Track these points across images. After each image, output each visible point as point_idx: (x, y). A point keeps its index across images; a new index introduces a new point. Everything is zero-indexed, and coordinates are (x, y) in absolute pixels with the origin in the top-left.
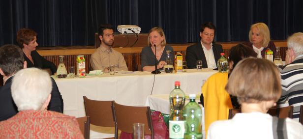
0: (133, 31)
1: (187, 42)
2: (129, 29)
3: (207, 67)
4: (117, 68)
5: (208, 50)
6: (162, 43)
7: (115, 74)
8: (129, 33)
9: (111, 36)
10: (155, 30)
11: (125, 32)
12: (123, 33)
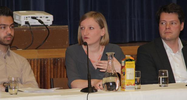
0: (40, 21)
1: (128, 41)
2: (34, 18)
3: (175, 82)
4: (20, 84)
5: (175, 52)
6: (103, 41)
7: (19, 93)
8: (33, 24)
9: (8, 28)
10: (91, 16)
11: (27, 23)
12: (23, 24)
